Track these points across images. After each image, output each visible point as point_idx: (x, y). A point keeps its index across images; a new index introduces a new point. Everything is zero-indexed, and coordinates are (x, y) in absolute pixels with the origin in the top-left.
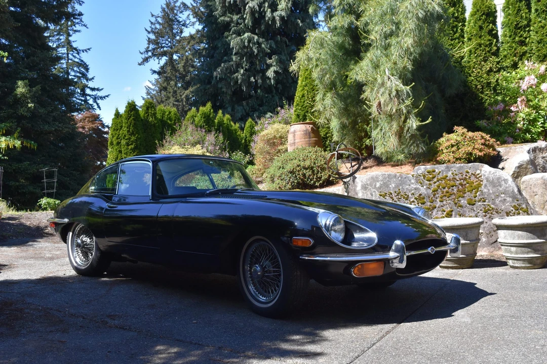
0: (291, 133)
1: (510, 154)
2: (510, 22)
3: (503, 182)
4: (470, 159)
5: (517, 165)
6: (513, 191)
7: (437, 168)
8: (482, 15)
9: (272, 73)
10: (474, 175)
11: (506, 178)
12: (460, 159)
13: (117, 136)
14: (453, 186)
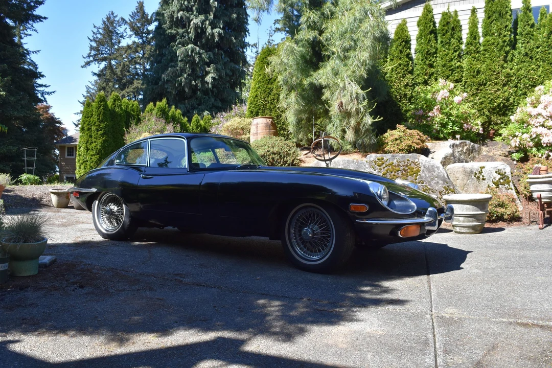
0: (254, 125)
1: (436, 148)
2: (423, 49)
3: (436, 169)
4: (410, 150)
5: (444, 156)
6: (444, 176)
7: (385, 156)
8: (402, 42)
9: (211, 79)
10: (414, 163)
11: (438, 166)
12: (403, 150)
13: (88, 122)
14: (398, 171)
